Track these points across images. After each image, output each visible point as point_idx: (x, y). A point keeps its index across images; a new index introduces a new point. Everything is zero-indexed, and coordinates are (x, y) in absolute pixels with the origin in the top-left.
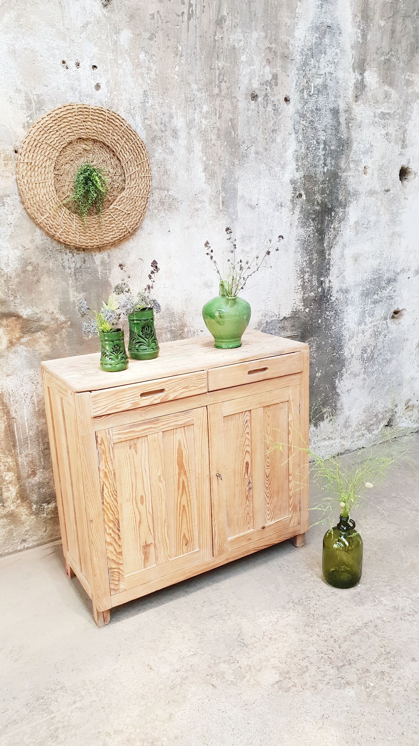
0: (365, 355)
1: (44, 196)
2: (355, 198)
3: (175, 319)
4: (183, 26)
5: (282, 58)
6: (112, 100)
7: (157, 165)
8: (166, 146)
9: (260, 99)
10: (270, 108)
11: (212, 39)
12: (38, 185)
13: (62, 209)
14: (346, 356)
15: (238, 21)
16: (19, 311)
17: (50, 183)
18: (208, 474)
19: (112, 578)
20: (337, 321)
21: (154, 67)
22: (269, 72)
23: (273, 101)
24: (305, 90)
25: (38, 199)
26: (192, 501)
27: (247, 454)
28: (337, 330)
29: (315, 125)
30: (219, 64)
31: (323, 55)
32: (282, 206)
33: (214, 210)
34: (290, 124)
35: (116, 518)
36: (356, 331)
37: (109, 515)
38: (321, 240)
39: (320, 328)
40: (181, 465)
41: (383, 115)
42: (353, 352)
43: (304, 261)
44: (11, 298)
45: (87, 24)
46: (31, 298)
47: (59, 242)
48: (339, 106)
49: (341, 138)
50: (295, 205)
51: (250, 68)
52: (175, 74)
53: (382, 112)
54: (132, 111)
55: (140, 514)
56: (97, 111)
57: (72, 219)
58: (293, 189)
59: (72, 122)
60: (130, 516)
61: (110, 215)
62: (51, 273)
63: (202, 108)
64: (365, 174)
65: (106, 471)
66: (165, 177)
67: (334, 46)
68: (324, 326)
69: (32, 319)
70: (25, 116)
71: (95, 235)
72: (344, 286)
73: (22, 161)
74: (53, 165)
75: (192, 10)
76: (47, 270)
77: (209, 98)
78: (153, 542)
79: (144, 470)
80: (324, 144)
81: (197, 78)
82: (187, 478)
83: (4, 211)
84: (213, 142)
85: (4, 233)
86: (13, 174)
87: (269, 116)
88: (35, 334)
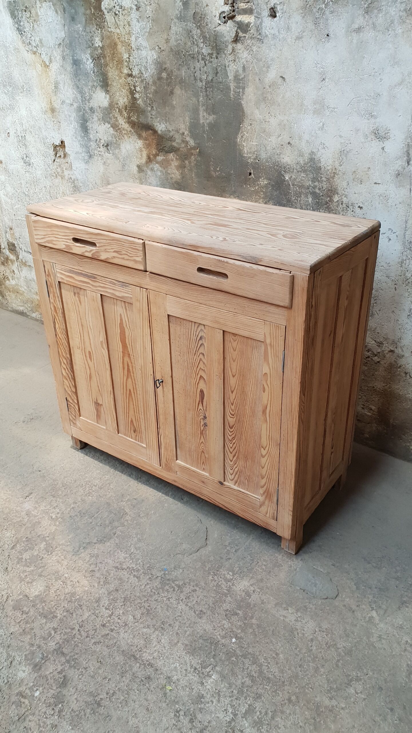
16: (155, 124)
19: (70, 410)
27: (202, 381)
44: (149, 108)
46: (165, 111)
55: (89, 368)
60: (81, 364)
62: (183, 84)
65: (55, 305)
69: (166, 137)
76: (179, 80)
79: (89, 326)
82: (131, 363)
88: (168, 154)
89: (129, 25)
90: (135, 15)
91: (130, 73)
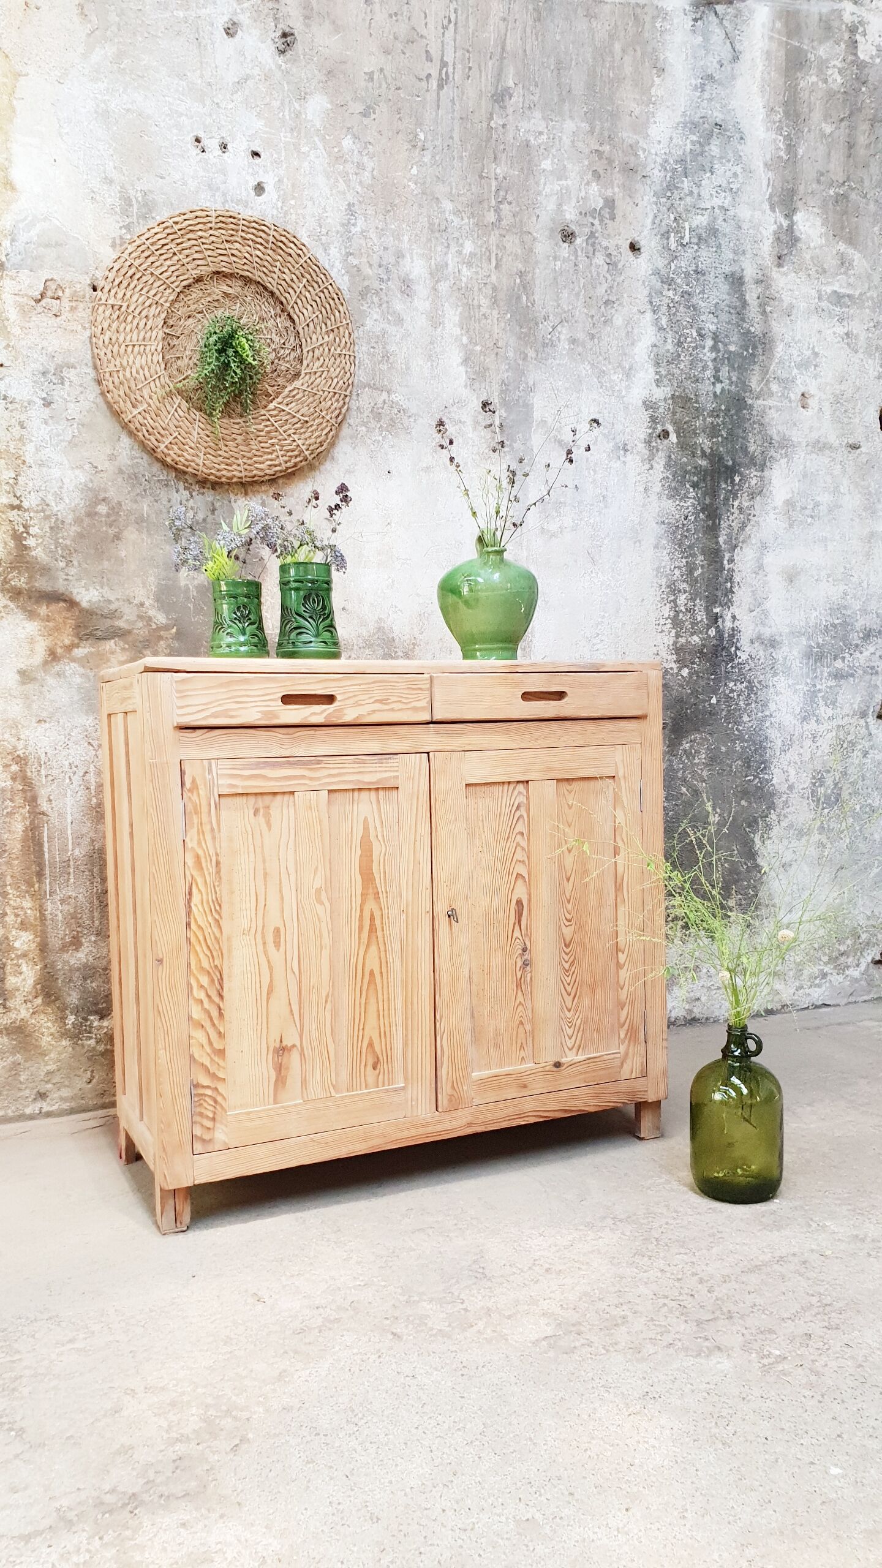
0: (821, 790)
1: (141, 371)
2: (783, 452)
3: (396, 652)
4: (428, 98)
5: (624, 170)
6: (286, 213)
7: (368, 342)
8: (388, 307)
9: (578, 241)
10: (600, 259)
11: (485, 125)
12: (130, 349)
13: (174, 398)
14: (777, 787)
15: (536, 99)
16: (75, 591)
17: (153, 348)
18: (429, 907)
19: (198, 1110)
20: (753, 705)
21: (370, 164)
22: (597, 194)
23: (606, 248)
24: (672, 235)
25: (128, 375)
26: (391, 965)
27: (520, 882)
28: (755, 725)
29: (694, 300)
30: (498, 171)
31: (708, 174)
32: (626, 451)
33: (483, 441)
34: (642, 294)
35: (216, 967)
36: (797, 734)
37: (201, 955)
38: (713, 530)
39: (714, 714)
40: (367, 877)
41: (838, 298)
42: (792, 779)
43: (675, 567)
44: (61, 564)
45: (246, 80)
46: (100, 567)
47: (164, 463)
48: (743, 270)
49: (749, 332)
50: (655, 451)
51: (561, 183)
52: (409, 180)
53: (836, 291)
54: (323, 238)
55: (271, 968)
56: (254, 225)
57: (192, 421)
58: (649, 420)
59: (203, 240)
60: (249, 968)
61: (269, 420)
62: (145, 524)
63: (462, 245)
64: (803, 407)
65: (200, 852)
66: (385, 367)
67: (729, 161)
68: (724, 713)
69: (99, 612)
70: (118, 226)
71: (237, 455)
72: (767, 632)
73: (103, 301)
74: (163, 316)
75: (447, 72)
76: (136, 518)
77: (476, 229)
78: (298, 1045)
79: (283, 870)
80: (713, 339)
81: (454, 191)
82: (381, 909)
83: (62, 393)
84: (483, 310)
85: (58, 435)
86: (84, 328)
87: (598, 274)
88: (103, 642)
89: (22, 427)
90: (38, 413)
91: (18, 502)
